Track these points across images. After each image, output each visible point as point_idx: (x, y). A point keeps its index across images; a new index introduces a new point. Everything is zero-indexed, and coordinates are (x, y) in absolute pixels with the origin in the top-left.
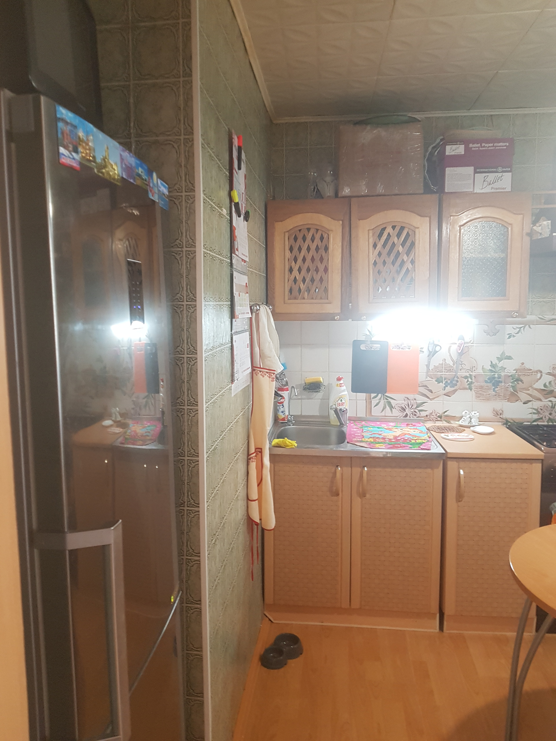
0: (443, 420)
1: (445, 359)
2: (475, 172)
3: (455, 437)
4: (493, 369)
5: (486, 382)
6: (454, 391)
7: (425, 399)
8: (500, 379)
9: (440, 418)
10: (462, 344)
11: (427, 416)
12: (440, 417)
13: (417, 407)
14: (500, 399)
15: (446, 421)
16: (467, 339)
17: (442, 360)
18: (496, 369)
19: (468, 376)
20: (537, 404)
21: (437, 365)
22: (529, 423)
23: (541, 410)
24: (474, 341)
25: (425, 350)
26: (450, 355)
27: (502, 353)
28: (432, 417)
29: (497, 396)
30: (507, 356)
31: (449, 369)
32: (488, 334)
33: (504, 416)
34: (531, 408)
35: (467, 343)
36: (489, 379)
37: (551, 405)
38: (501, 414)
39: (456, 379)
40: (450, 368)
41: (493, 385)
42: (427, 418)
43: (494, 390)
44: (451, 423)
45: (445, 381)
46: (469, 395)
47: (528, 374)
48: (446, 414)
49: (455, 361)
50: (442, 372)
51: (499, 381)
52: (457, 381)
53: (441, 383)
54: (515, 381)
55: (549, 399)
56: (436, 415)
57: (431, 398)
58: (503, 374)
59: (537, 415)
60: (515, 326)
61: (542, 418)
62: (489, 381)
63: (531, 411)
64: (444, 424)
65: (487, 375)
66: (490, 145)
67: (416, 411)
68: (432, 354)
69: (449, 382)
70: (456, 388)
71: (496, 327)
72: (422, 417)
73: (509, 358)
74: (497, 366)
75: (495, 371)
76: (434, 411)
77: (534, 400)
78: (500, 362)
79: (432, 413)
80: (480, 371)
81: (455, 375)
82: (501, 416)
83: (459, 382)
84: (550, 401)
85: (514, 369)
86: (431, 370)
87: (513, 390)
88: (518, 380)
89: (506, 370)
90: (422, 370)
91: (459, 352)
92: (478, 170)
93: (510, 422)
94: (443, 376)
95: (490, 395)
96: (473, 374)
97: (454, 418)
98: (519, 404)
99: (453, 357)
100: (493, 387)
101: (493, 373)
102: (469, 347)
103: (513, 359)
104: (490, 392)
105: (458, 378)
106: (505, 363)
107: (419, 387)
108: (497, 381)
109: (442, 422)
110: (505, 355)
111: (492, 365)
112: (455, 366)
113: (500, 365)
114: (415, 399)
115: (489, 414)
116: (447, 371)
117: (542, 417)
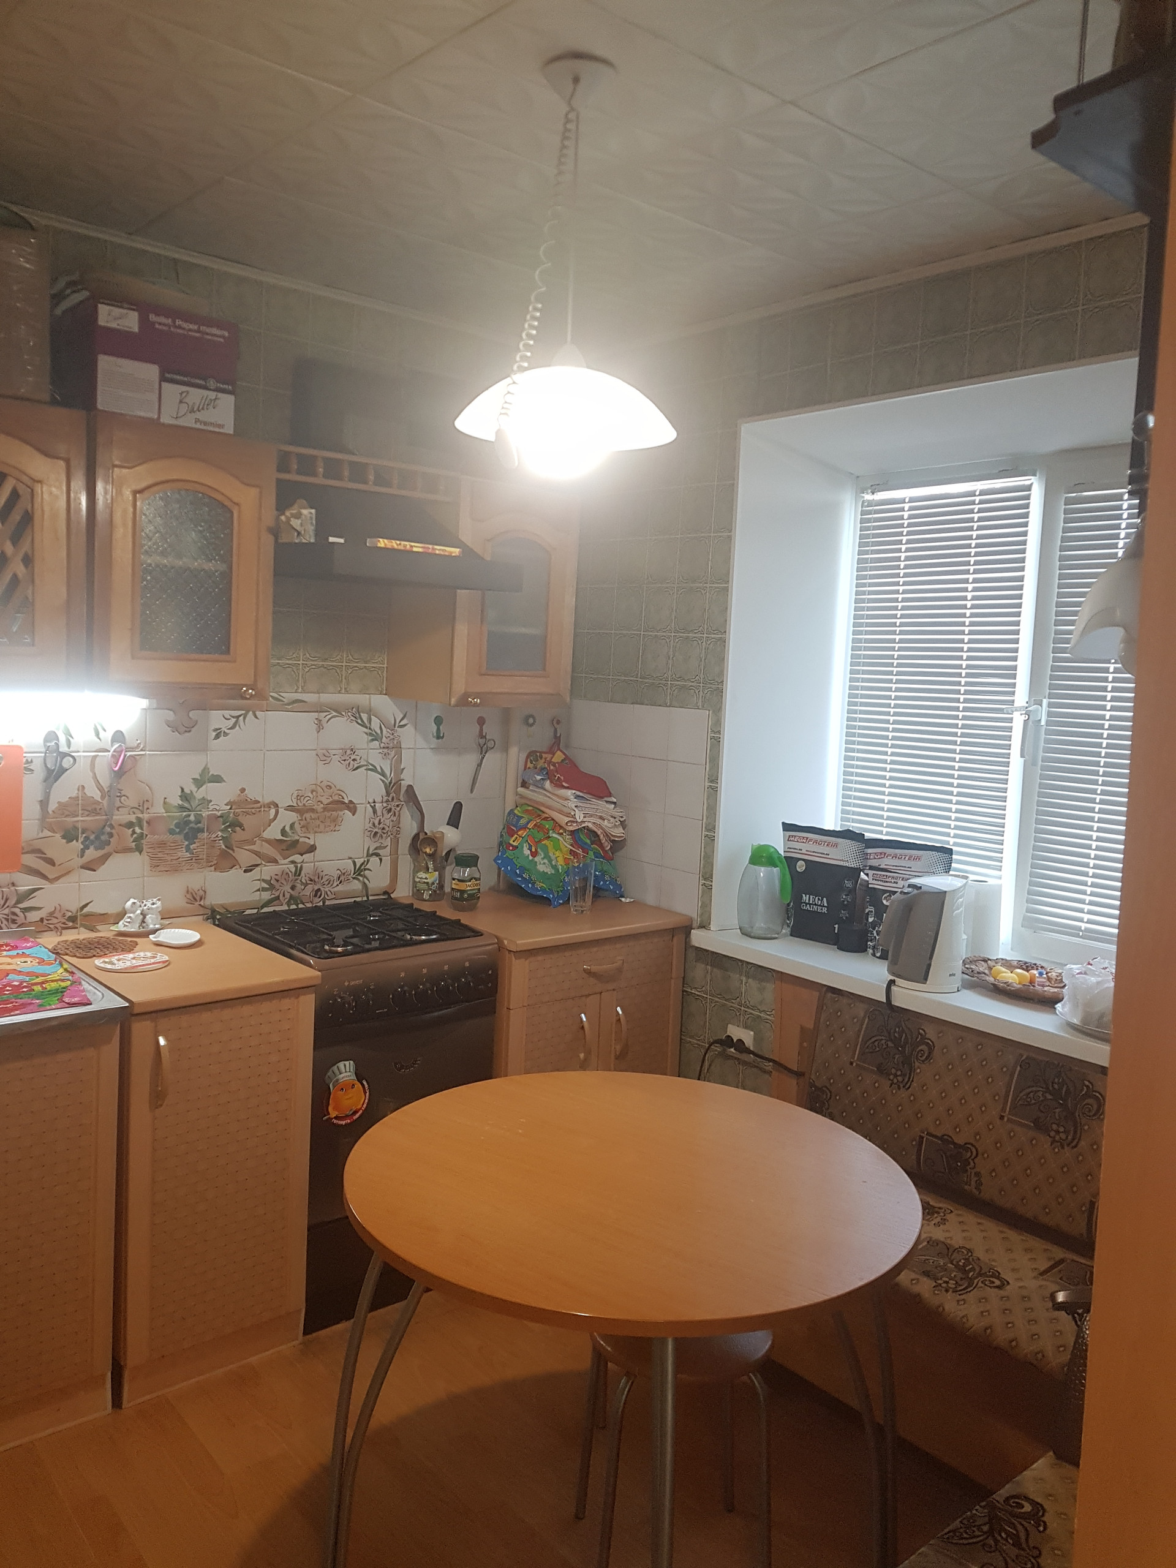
0: (78, 926)
1: (83, 787)
2: (163, 379)
3: (128, 964)
4: (186, 805)
5: (171, 832)
6: (104, 859)
7: (36, 881)
8: (199, 825)
9: (73, 922)
10: (121, 751)
11: (42, 920)
12: (73, 919)
13: (18, 902)
14: (200, 866)
15: (86, 927)
16: (131, 741)
17: (77, 787)
18: (192, 804)
19: (134, 821)
20: (268, 871)
21: (65, 799)
22: (255, 911)
23: (278, 881)
24: (145, 743)
25: (37, 766)
26: (95, 777)
27: (205, 769)
28: (55, 921)
29: (195, 860)
30: (213, 775)
31: (92, 808)
32: (175, 729)
33: (207, 902)
34: (259, 880)
35: (132, 749)
36: (177, 825)
37: (293, 870)
38: (201, 900)
39: (108, 829)
40: (94, 806)
41: (186, 838)
42: (44, 926)
43: (188, 849)
44: (99, 931)
45: (84, 835)
46: (136, 863)
47: (253, 810)
48: (85, 910)
49: (106, 790)
50: (78, 816)
51: (198, 828)
52: (111, 835)
53: (75, 841)
54: (229, 826)
55: (291, 859)
56: (64, 915)
57: (50, 877)
58: (205, 814)
59: (269, 893)
60: (227, 713)
61: (278, 898)
62: (178, 830)
63: (258, 885)
64: (81, 935)
65: (173, 816)
66: (191, 326)
67: (17, 911)
68: (54, 774)
69: (92, 837)
70: (107, 849)
71: (191, 714)
72: (31, 924)
73: (218, 779)
74: (195, 798)
75: (189, 807)
76: (58, 907)
77: (263, 863)
78: (199, 789)
79: (53, 912)
80: (159, 810)
81: (107, 820)
82: (202, 903)
83: (116, 836)
84: (293, 862)
85: (225, 802)
86: (50, 812)
87: (226, 847)
88: (236, 824)
89: (210, 804)
90: (30, 811)
91: (116, 769)
92: (167, 375)
93: (219, 913)
94: (79, 825)
95: (181, 859)
96: (146, 816)
97: (104, 918)
98: (236, 873)
99: (100, 781)
100: (187, 843)
101: (185, 814)
102: (137, 757)
103: (224, 781)
104: (180, 854)
105: (112, 827)
106: (208, 791)
107: (23, 853)
108: (192, 828)
109: (76, 930)
110: (209, 773)
111: (185, 796)
112: (105, 802)
113: (200, 794)
114: (13, 884)
115: (179, 901)
116: (87, 813)
117: (279, 896)
